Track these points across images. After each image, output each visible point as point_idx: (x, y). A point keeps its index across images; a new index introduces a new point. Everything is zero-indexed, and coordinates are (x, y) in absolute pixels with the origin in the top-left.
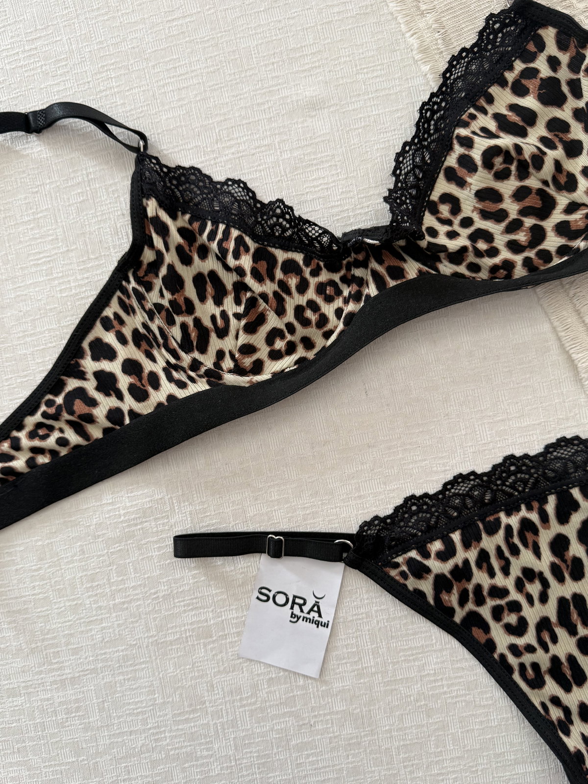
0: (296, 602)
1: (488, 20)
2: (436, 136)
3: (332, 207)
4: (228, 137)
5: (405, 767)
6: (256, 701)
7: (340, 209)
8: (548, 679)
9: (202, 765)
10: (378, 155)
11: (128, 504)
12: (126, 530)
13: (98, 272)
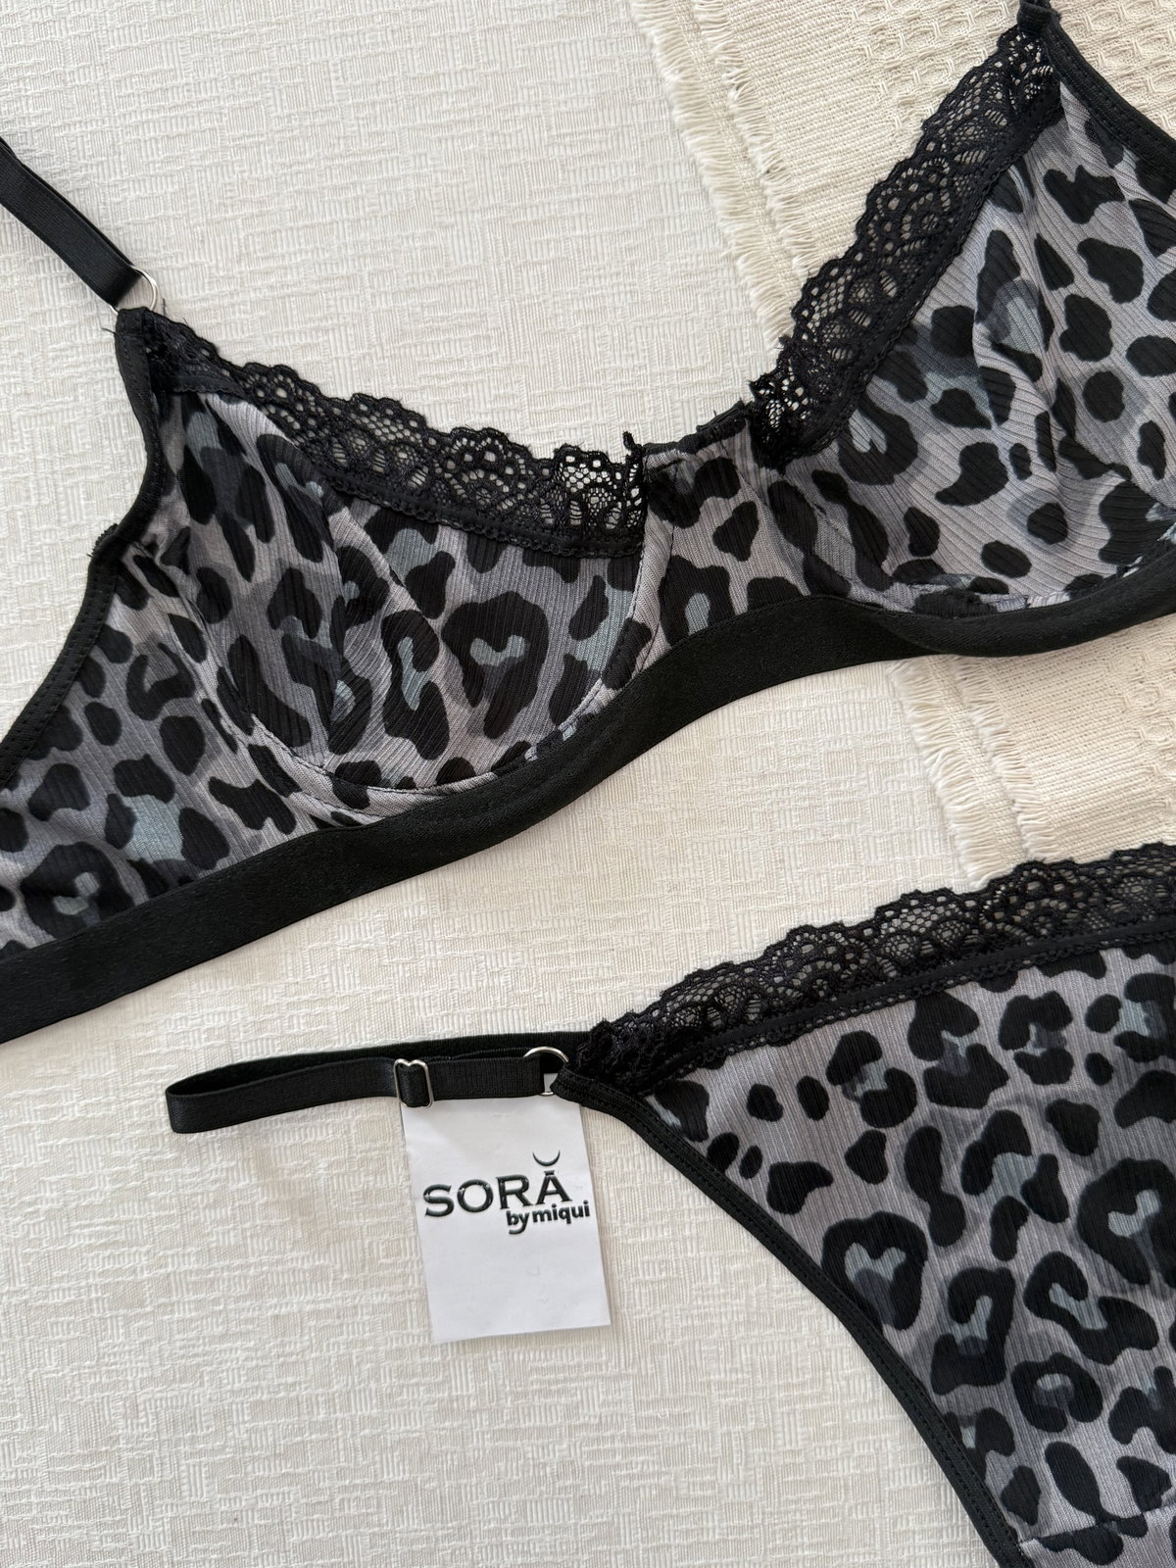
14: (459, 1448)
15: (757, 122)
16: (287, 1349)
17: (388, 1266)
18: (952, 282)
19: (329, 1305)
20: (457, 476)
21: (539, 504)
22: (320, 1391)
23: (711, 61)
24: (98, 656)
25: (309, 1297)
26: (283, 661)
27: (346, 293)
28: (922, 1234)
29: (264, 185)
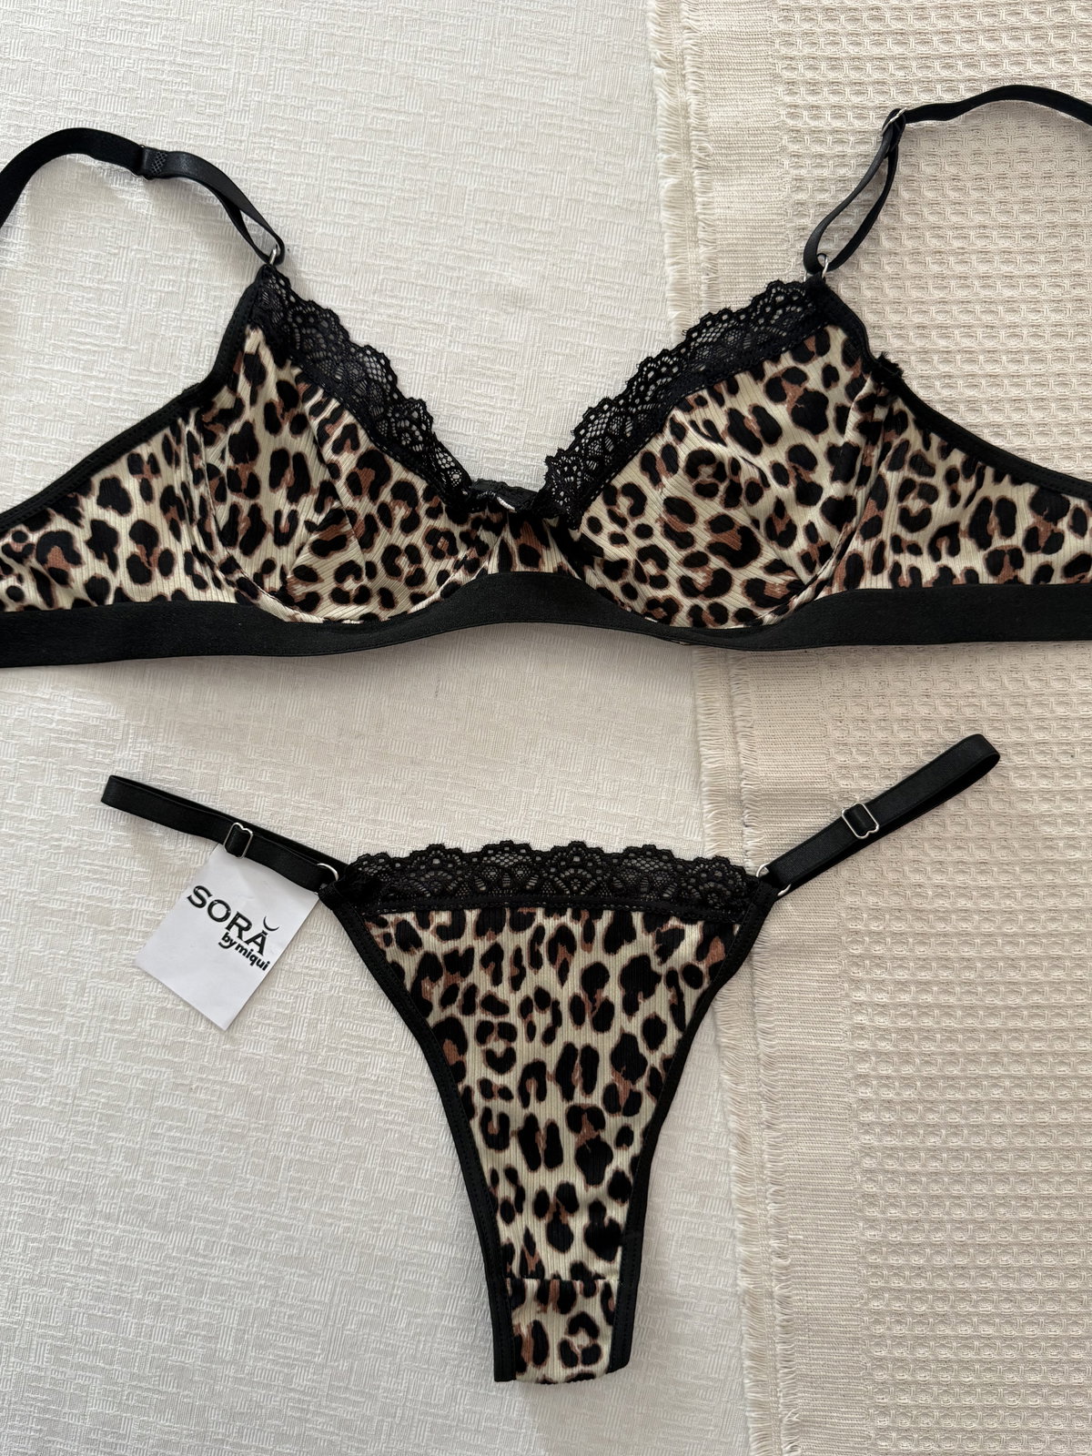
0: (238, 922)
1: (771, 286)
2: (649, 406)
3: (487, 439)
4: (392, 291)
5: (289, 1189)
6: (132, 1031)
7: (496, 446)
8: (514, 1144)
9: (29, 1087)
10: (571, 399)
11: (69, 711)
12: (53, 743)
13: (153, 392)
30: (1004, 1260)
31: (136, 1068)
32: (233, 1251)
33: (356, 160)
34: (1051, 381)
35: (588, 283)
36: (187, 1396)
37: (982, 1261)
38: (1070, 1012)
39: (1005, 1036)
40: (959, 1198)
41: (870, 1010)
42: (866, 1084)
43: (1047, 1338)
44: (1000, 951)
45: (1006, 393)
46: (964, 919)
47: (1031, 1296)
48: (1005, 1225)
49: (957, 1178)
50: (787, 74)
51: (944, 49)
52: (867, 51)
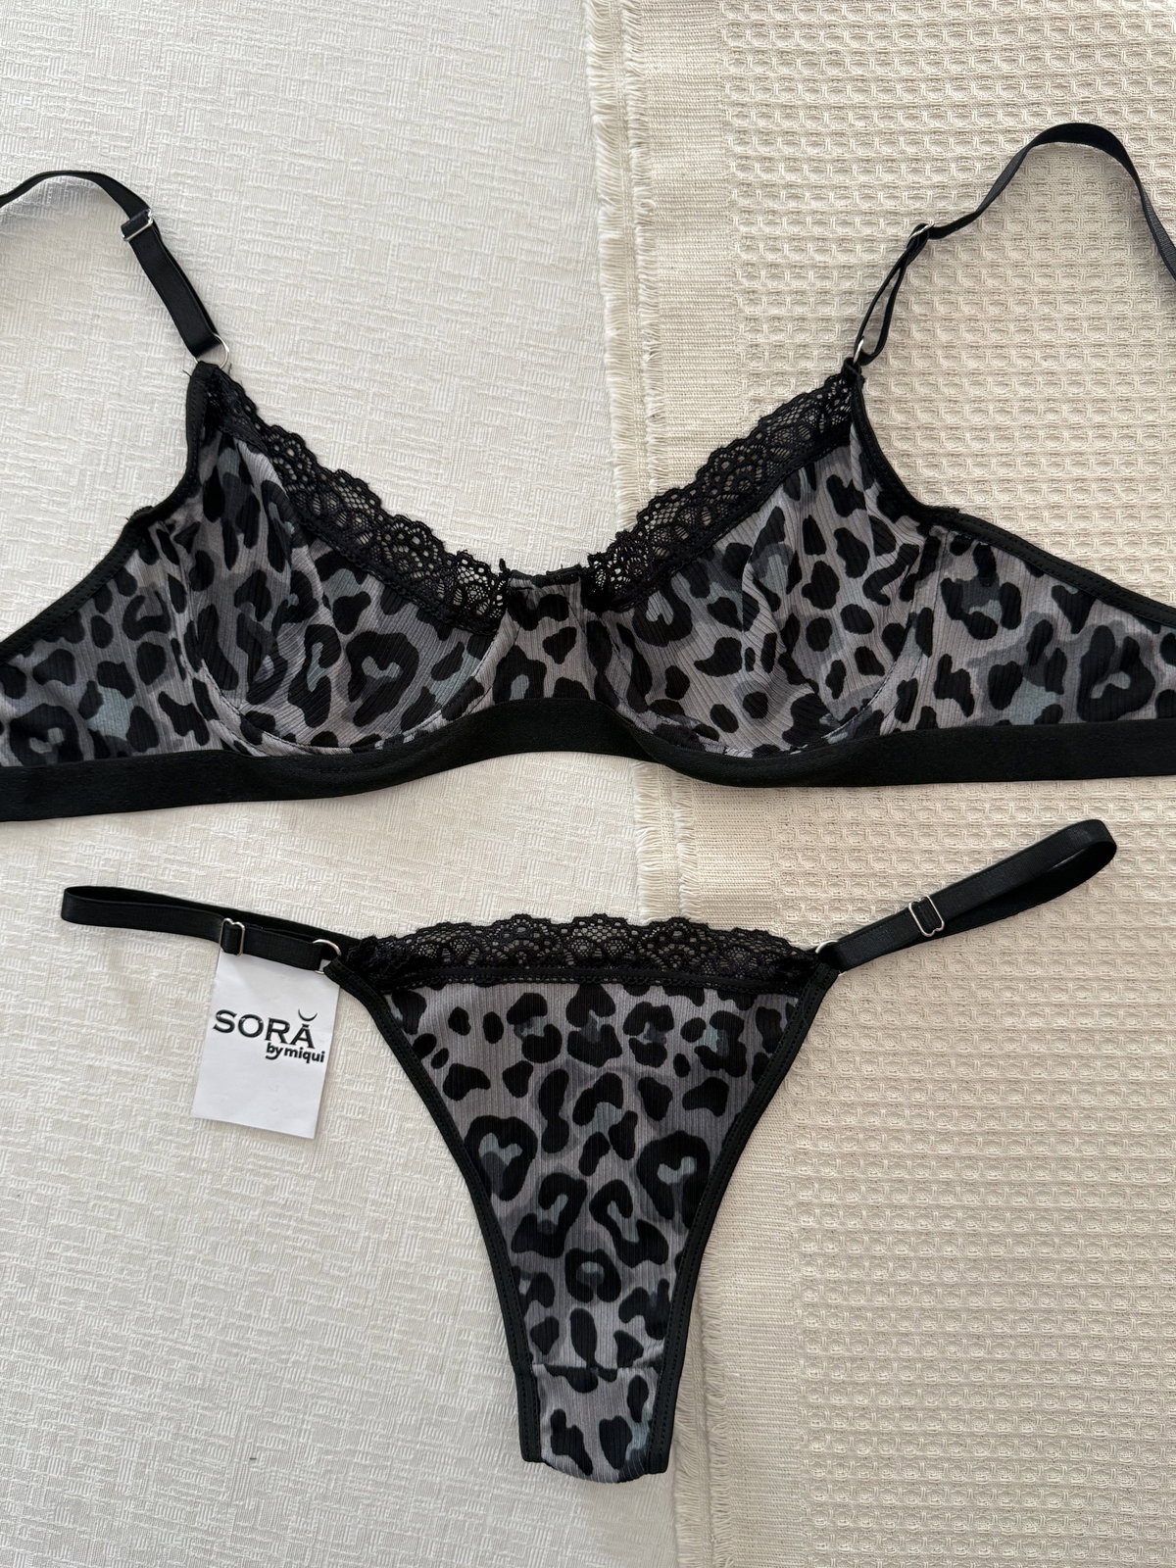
14: (184, 1193)
15: (657, 380)
16: (91, 1091)
17: (178, 1055)
18: (747, 529)
19: (129, 1069)
20: (390, 546)
21: (438, 582)
22: (104, 1126)
23: (639, 329)
24: (112, 586)
25: (117, 1060)
26: (235, 630)
27: (355, 401)
28: (536, 1140)
29: (322, 309)
30: (954, 1401)
31: (30, 1184)
32: (134, 1380)
33: (271, 210)
34: (1019, 460)
35: (520, 349)
36: (84, 1532)
37: (931, 1402)
38: (1028, 1139)
39: (957, 1164)
40: (907, 1335)
41: (814, 1134)
42: (808, 1213)
43: (999, 1485)
44: (953, 1073)
45: (969, 473)
46: (915, 1038)
47: (981, 1440)
48: (956, 1364)
49: (905, 1314)
50: (737, 122)
51: (908, 98)
52: (824, 99)
